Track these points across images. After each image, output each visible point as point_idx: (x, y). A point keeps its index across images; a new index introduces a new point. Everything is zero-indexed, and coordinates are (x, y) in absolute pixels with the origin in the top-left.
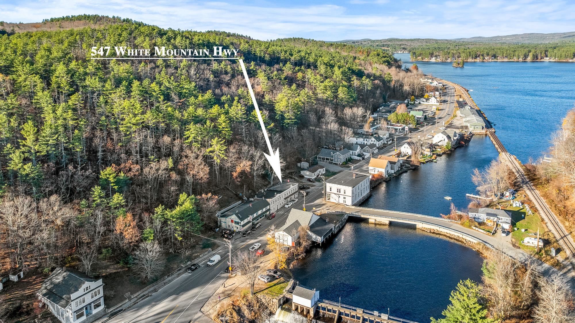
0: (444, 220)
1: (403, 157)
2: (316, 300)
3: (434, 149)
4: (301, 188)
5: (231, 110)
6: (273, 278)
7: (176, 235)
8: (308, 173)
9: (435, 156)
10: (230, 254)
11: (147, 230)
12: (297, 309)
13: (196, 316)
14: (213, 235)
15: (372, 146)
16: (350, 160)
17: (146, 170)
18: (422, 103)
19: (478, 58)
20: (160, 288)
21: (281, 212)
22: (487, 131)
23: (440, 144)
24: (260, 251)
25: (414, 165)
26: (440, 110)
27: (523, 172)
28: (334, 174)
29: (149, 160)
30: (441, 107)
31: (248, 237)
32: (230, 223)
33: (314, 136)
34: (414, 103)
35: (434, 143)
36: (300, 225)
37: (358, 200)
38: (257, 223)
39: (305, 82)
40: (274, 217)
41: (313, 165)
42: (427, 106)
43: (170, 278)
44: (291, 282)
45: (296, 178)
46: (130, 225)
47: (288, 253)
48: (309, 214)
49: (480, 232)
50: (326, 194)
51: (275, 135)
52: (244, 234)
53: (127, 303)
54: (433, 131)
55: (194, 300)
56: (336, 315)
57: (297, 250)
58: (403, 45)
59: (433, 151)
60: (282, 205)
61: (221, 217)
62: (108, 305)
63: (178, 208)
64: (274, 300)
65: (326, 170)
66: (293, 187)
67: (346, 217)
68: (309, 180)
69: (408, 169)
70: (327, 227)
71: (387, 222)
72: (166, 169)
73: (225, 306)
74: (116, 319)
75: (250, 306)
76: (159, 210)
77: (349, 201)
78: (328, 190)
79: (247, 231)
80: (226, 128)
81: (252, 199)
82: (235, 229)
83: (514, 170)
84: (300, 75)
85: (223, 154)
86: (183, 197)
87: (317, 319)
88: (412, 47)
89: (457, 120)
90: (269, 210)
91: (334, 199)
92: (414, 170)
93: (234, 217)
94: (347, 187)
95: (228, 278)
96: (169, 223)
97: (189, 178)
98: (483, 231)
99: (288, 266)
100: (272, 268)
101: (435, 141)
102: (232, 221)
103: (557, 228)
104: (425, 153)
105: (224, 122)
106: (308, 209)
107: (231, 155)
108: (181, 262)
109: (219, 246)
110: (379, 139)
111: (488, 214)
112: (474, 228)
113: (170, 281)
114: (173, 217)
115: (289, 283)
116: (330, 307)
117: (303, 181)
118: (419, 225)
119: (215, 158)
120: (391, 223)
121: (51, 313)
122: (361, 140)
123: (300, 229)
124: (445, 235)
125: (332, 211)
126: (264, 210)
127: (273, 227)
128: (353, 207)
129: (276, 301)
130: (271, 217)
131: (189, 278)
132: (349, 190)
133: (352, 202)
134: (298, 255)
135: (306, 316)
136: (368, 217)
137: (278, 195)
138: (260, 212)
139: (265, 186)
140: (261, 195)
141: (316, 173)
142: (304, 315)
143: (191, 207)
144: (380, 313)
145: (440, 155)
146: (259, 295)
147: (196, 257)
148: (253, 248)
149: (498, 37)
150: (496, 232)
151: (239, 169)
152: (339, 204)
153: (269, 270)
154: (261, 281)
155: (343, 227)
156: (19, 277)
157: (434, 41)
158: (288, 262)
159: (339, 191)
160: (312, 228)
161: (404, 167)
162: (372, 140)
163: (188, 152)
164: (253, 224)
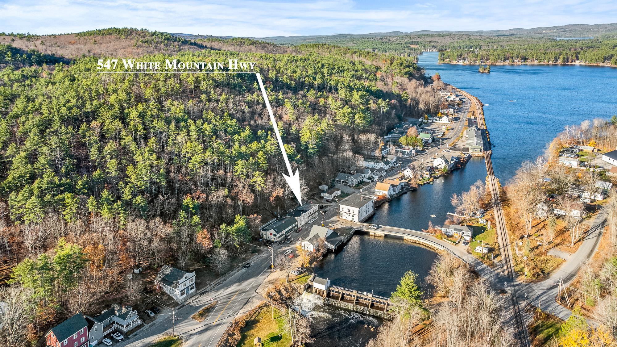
0: (424, 233)
1: (406, 179)
2: (328, 286)
3: (433, 172)
4: (321, 208)
5: (266, 145)
6: (301, 273)
7: (235, 244)
8: (327, 195)
9: (433, 178)
10: (272, 257)
11: (217, 240)
12: (316, 292)
13: (253, 295)
14: (258, 244)
15: (381, 170)
16: (362, 183)
17: (210, 198)
18: (435, 121)
19: (508, 61)
20: (227, 278)
21: (305, 227)
22: (484, 154)
23: (439, 167)
24: (291, 255)
25: (413, 188)
26: (450, 130)
27: (499, 194)
28: (348, 195)
29: (211, 190)
30: (452, 126)
31: (283, 245)
32: (269, 236)
33: (332, 162)
34: (428, 122)
35: (434, 166)
36: (319, 237)
37: (363, 217)
38: (289, 235)
39: (327, 107)
40: (301, 230)
41: (331, 188)
42: (439, 124)
43: (233, 272)
44: (313, 275)
45: (318, 199)
46: (206, 237)
47: (310, 256)
48: (326, 229)
49: (447, 243)
50: (339, 212)
51: (301, 164)
52: (279, 243)
53: (208, 288)
54: (436, 154)
55: (251, 286)
56: (341, 295)
57: (317, 254)
58: (433, 42)
59: (432, 174)
60: (306, 221)
61: (263, 230)
62: (198, 288)
63: (236, 226)
64: (302, 286)
65: (341, 192)
66: (315, 207)
67: (353, 230)
68: (327, 200)
69: (408, 190)
70: (338, 238)
71: (383, 235)
72: (223, 196)
73: (271, 289)
74: (204, 297)
75: (286, 289)
76: (223, 226)
77: (356, 219)
78: (341, 210)
79: (281, 241)
80: (264, 161)
81: (284, 217)
82: (273, 239)
83: (492, 192)
84: (322, 101)
85: (263, 183)
86: (238, 217)
87: (328, 297)
88: (442, 44)
89: (462, 141)
90: (297, 225)
91: (345, 217)
92: (413, 191)
93: (272, 231)
94: (355, 208)
95: (271, 272)
96: (230, 235)
97: (240, 203)
98: (449, 242)
99: (311, 265)
100: (300, 266)
101: (435, 164)
102: (271, 234)
103: (504, 239)
104: (425, 175)
105: (262, 157)
106: (326, 225)
107: (268, 184)
108: (239, 262)
109: (263, 252)
110: (387, 163)
111: (456, 229)
112: (444, 239)
113: (233, 274)
114: (233, 232)
115: (311, 276)
116: (337, 290)
117: (323, 201)
118: (406, 237)
119: (257, 187)
120: (386, 236)
121: (165, 292)
122: (372, 164)
123: (319, 240)
124: (423, 245)
125: (344, 226)
126: (293, 225)
127: (300, 239)
128: (359, 223)
129: (303, 287)
130: (298, 231)
131: (245, 272)
132: (356, 210)
133: (359, 219)
134: (318, 258)
135: (322, 296)
136: (369, 231)
137: (304, 214)
138: (290, 227)
139: (293, 206)
140: (290, 214)
141: (333, 195)
142: (320, 295)
143: (244, 225)
144: (367, 293)
145: (437, 178)
146: (292, 283)
147: (248, 259)
148: (287, 253)
149: (539, 29)
150: (459, 242)
151: (274, 195)
152: (349, 221)
153: (298, 267)
154: (293, 274)
155: (350, 239)
156: (140, 270)
157: (467, 37)
158: (311, 262)
159: (349, 211)
160: (328, 239)
161: (404, 190)
162: (382, 165)
163: (238, 183)
164: (286, 236)
